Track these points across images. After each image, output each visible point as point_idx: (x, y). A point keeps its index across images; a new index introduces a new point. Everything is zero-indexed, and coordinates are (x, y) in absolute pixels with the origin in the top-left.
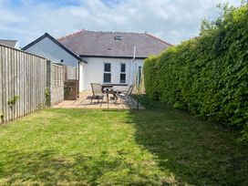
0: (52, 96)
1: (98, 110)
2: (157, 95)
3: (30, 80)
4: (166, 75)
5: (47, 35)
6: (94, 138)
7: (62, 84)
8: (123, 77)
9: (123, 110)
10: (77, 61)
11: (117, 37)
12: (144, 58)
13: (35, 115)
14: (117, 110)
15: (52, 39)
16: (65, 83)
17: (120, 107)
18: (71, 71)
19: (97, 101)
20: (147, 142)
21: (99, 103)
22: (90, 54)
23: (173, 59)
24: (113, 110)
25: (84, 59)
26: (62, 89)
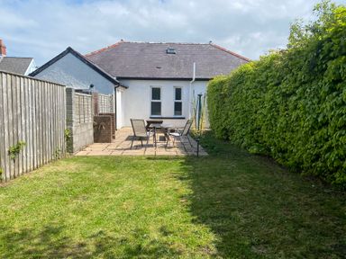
0: (75, 139)
1: (139, 158)
2: (227, 133)
3: (41, 118)
4: (239, 106)
5: (70, 50)
6: (129, 206)
7: (90, 121)
8: (178, 107)
9: (177, 158)
10: (113, 86)
11: (170, 50)
12: (208, 80)
13: (49, 169)
14: (167, 158)
15: (77, 55)
16: (95, 119)
17: (173, 152)
18: (104, 100)
19: (139, 143)
20: (208, 213)
21: (142, 146)
22: (131, 76)
23: (248, 83)
24: (162, 158)
25: (123, 82)
26: (91, 127)
